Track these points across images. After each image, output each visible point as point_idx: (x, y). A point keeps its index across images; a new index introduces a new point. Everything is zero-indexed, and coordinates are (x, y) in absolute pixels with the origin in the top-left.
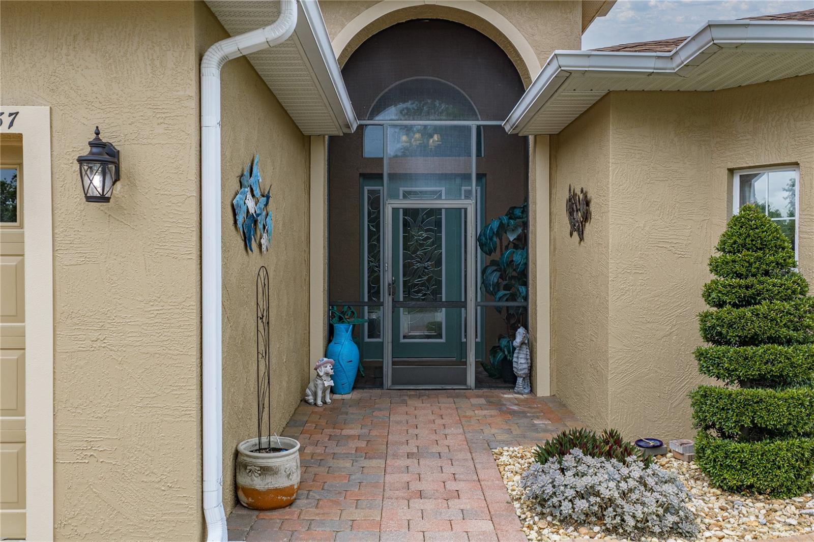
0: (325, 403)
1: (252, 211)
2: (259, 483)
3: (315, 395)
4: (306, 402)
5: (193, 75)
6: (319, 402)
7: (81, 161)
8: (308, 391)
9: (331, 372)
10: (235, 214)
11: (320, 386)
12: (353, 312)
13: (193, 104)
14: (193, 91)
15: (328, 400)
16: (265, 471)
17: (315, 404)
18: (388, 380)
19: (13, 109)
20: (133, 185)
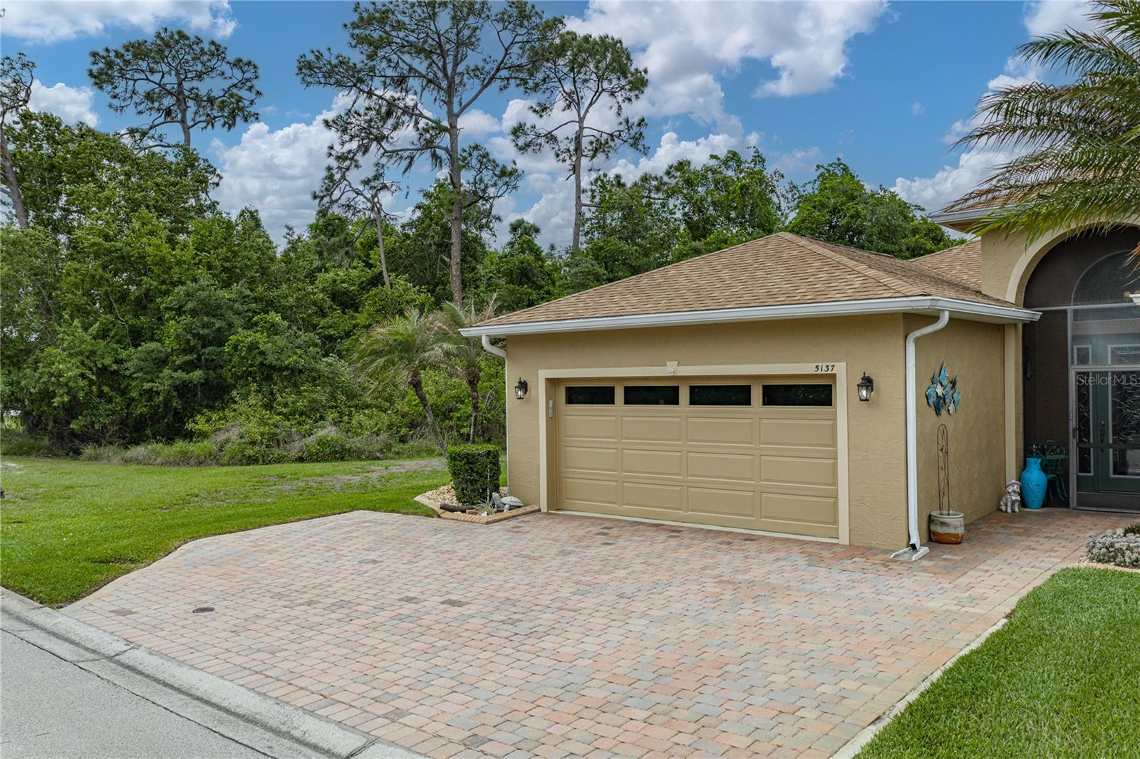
0: (1013, 511)
1: (940, 394)
2: (939, 529)
3: (1006, 505)
4: (1001, 510)
5: (902, 348)
6: (1009, 510)
7: (858, 386)
8: (1002, 503)
9: (1018, 490)
10: (928, 399)
11: (1009, 500)
12: (1062, 450)
13: (902, 360)
14: (902, 355)
15: (1017, 510)
16: (943, 524)
17: (1006, 512)
18: (1073, 502)
19: (833, 364)
20: (878, 393)
